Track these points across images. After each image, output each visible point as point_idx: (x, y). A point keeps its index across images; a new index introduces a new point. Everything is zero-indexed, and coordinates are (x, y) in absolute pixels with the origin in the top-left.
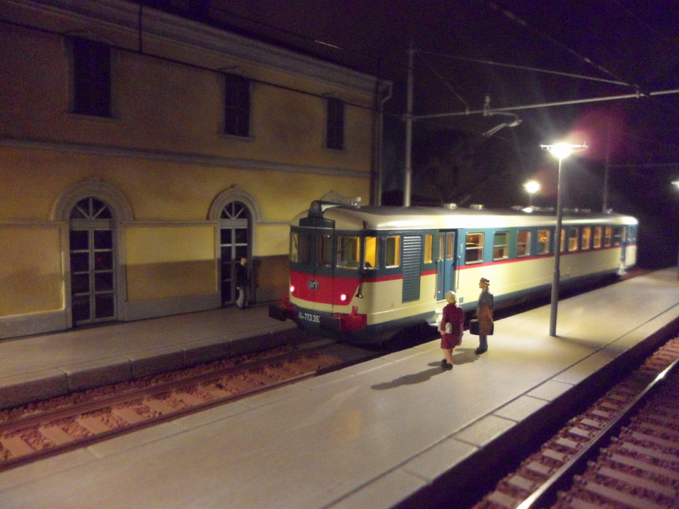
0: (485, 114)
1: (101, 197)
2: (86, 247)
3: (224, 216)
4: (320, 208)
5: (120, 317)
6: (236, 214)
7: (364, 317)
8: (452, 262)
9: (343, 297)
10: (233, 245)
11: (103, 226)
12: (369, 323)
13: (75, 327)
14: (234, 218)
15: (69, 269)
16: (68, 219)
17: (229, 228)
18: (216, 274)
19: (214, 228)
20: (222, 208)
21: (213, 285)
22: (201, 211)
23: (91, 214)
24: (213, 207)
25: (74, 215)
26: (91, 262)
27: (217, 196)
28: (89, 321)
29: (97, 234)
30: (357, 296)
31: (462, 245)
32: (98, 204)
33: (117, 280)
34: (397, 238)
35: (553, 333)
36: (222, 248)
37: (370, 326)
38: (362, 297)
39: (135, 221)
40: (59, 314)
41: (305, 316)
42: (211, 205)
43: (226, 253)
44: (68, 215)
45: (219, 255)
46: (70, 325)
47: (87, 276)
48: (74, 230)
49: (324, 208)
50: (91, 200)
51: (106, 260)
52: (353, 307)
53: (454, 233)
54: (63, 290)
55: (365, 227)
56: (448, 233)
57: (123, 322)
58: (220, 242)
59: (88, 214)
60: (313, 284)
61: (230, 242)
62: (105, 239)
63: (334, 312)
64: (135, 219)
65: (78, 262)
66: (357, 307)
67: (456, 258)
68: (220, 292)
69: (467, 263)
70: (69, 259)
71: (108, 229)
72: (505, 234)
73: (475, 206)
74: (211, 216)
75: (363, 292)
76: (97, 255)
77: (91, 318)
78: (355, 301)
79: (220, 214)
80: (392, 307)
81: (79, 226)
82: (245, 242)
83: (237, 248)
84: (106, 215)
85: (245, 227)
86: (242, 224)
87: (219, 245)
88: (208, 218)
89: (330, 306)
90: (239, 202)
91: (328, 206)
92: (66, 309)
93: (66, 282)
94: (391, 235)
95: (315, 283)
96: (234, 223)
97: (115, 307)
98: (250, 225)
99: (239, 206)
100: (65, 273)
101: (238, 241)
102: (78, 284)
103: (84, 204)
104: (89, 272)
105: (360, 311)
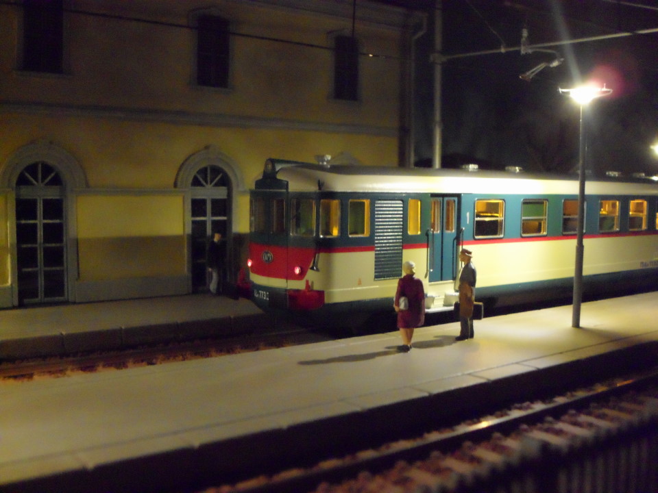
0: (523, 52)
1: (50, 162)
2: (35, 218)
3: (196, 182)
4: (274, 168)
5: (71, 299)
6: (211, 182)
7: (321, 294)
8: (455, 236)
9: (297, 271)
10: (209, 219)
11: (52, 193)
12: (327, 301)
13: (21, 305)
14: (209, 186)
15: (15, 241)
16: (14, 185)
17: (203, 197)
18: (186, 251)
19: (184, 198)
20: (194, 173)
21: (182, 266)
22: (168, 176)
23: (40, 181)
24: (181, 173)
25: (22, 181)
26: (40, 233)
27: (186, 160)
28: (36, 300)
29: (47, 203)
30: (312, 268)
31: (468, 214)
32: (47, 169)
33: (69, 256)
34: (367, 202)
35: (576, 323)
36: (194, 222)
37: (329, 304)
38: (317, 270)
39: (88, 188)
40: (5, 289)
41: (259, 294)
42: (180, 169)
43: (198, 227)
44: (14, 180)
45: (189, 230)
46: (16, 303)
47: (35, 250)
48: (21, 198)
49: (278, 167)
50: (40, 166)
51: (56, 233)
52: (307, 282)
53: (456, 199)
54: (9, 263)
55: (320, 189)
56: (446, 199)
57: (74, 303)
58: (190, 214)
59: (37, 181)
60: (267, 256)
61: (205, 215)
62: (55, 209)
63: (289, 288)
64: (88, 186)
65: (24, 234)
66: (312, 283)
67: (459, 230)
68: (190, 275)
69: (477, 237)
70: (15, 229)
71: (58, 198)
72: (543, 203)
73: (511, 168)
74: (179, 183)
75: (320, 265)
76: (46, 226)
77: (40, 297)
78: (310, 275)
79: (190, 180)
80: (360, 284)
81: (26, 192)
82: (224, 215)
83: (214, 222)
84: (57, 181)
85: (225, 197)
86: (221, 193)
87: (189, 219)
88: (175, 185)
89: (284, 280)
90: (215, 166)
91: (284, 166)
92: (11, 284)
93: (12, 254)
94: (359, 198)
95: (269, 255)
96: (210, 192)
97: (66, 287)
98: (230, 194)
99: (216, 171)
100: (11, 245)
101: (214, 214)
102: (24, 258)
103: (32, 169)
104: (37, 246)
105: (317, 287)
